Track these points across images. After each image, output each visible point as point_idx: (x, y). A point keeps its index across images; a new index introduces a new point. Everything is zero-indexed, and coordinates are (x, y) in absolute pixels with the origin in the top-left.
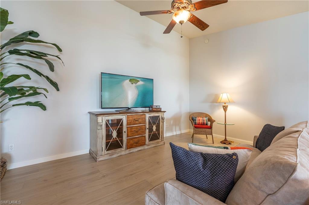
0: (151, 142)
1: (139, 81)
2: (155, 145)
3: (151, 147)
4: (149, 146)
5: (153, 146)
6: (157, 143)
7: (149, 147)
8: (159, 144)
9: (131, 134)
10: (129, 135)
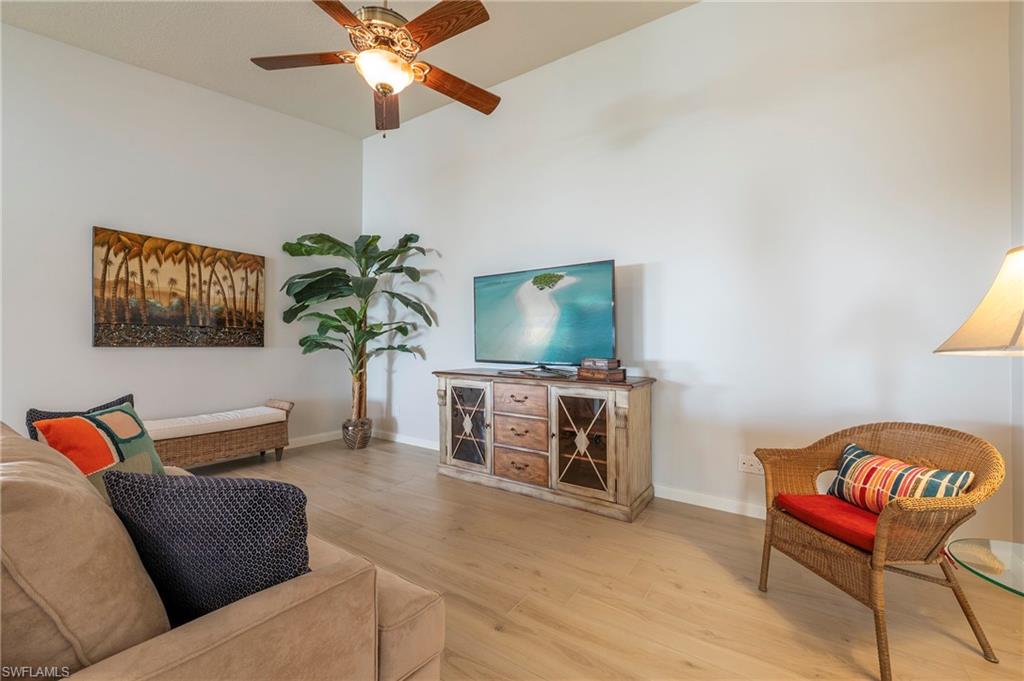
0: (570, 487)
1: (561, 277)
2: (581, 504)
3: (566, 503)
4: (559, 494)
5: (574, 502)
6: (593, 500)
7: (558, 499)
8: (602, 510)
9: (504, 436)
10: (500, 438)
